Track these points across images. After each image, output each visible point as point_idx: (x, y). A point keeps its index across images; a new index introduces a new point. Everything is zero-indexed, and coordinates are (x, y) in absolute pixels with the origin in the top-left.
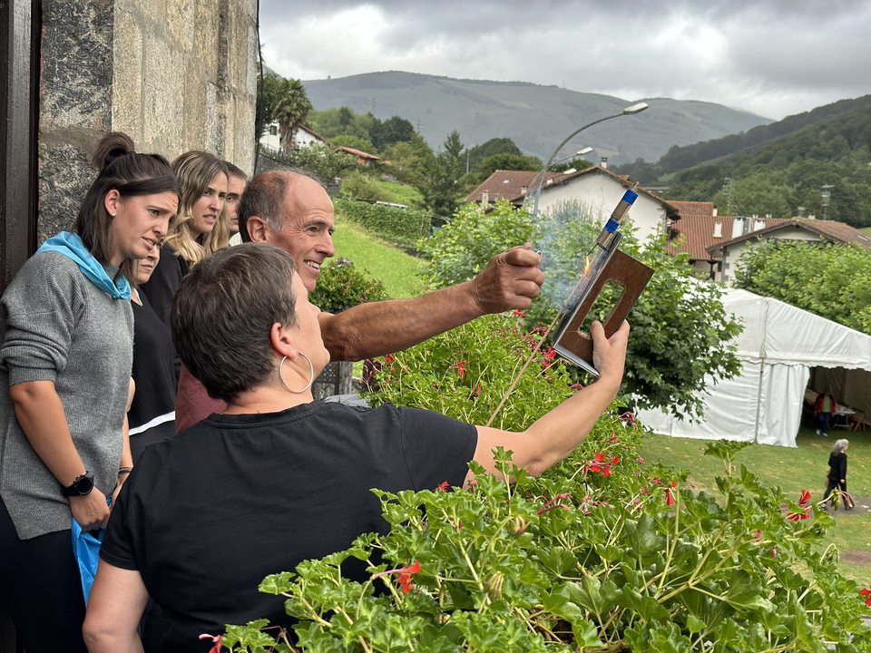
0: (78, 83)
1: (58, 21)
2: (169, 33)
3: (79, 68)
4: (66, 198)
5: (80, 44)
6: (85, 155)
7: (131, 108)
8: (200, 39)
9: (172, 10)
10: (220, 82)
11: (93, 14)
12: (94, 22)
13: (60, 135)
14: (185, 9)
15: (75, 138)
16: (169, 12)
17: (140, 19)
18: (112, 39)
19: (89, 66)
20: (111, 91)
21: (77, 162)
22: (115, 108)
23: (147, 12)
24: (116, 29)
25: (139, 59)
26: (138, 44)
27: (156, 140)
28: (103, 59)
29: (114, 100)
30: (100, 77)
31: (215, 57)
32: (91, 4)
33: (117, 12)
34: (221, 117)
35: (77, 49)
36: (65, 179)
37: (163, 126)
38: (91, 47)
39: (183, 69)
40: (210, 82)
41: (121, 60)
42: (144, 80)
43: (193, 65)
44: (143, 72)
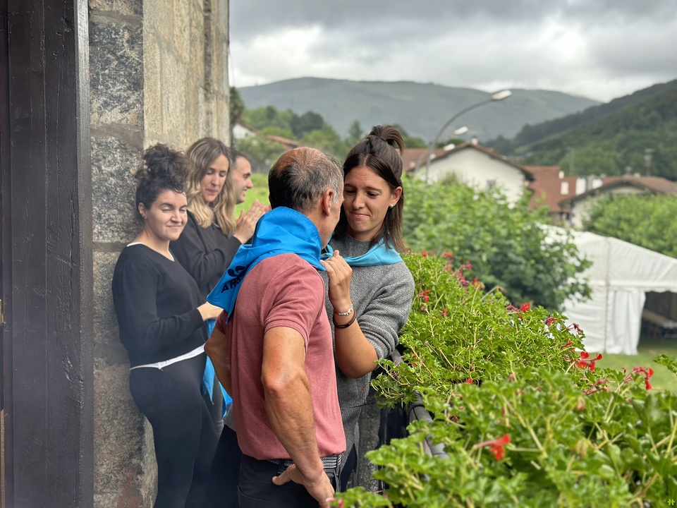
0: (117, 89)
1: (100, 42)
2: (175, 49)
3: (118, 78)
4: (111, 179)
5: (118, 59)
6: (124, 145)
7: (155, 107)
8: (194, 53)
9: (177, 32)
10: (207, 87)
11: (127, 35)
12: (128, 42)
13: (105, 129)
14: (184, 30)
15: (117, 132)
16: (175, 32)
17: (158, 39)
18: (142, 54)
19: (125, 76)
20: (143, 95)
21: (118, 150)
22: (145, 107)
23: (162, 33)
24: (144, 47)
25: (158, 70)
26: (157, 58)
27: (170, 132)
28: (136, 70)
29: (145, 101)
30: (134, 84)
31: (203, 67)
32: (125, 28)
33: (145, 33)
34: (208, 113)
35: (116, 63)
36: (110, 164)
37: (174, 121)
38: (126, 61)
39: (184, 78)
40: (200, 86)
41: (148, 71)
42: (162, 85)
43: (190, 73)
44: (161, 79)
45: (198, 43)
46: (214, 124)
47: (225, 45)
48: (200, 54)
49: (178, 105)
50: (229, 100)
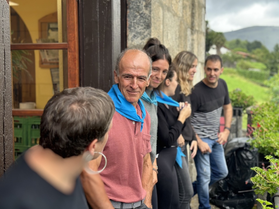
1: (133, 8)
2: (173, 10)
3: (140, 24)
5: (140, 14)
8: (185, 13)
9: (174, 2)
10: (192, 28)
12: (145, 6)
14: (179, 2)
17: (161, 5)
18: (151, 12)
19: (143, 23)
20: (151, 31)
23: (164, 2)
24: (152, 8)
25: (161, 19)
26: (161, 14)
28: (148, 19)
30: (147, 26)
31: (190, 19)
33: (152, 2)
34: (193, 40)
35: (139, 17)
39: (178, 23)
40: (189, 27)
41: (154, 19)
42: (163, 27)
43: (182, 22)
44: (163, 24)
45: (188, 8)
46: (195, 45)
47: (203, 9)
48: (189, 13)
49: (174, 36)
50: (205, 34)
